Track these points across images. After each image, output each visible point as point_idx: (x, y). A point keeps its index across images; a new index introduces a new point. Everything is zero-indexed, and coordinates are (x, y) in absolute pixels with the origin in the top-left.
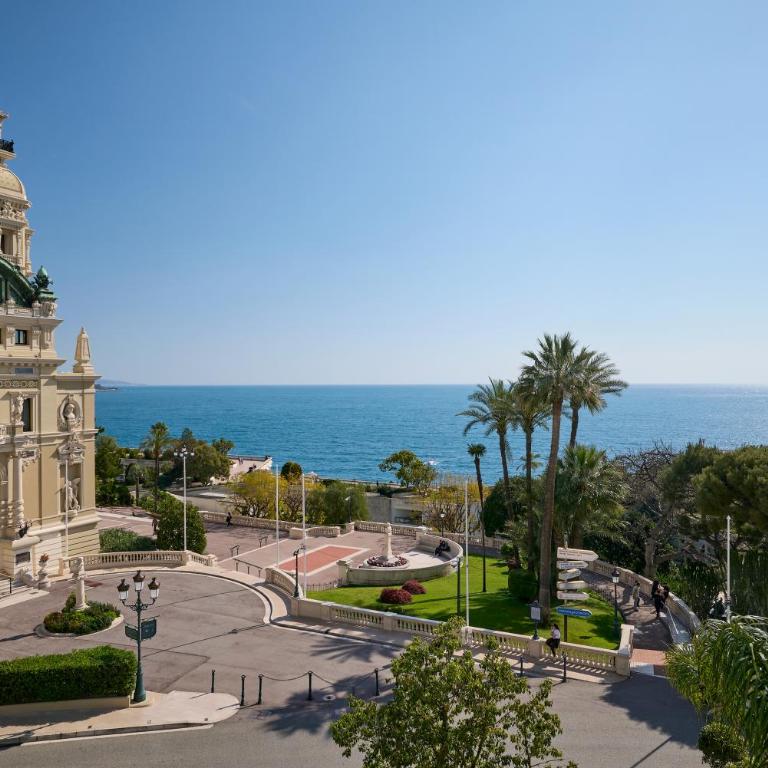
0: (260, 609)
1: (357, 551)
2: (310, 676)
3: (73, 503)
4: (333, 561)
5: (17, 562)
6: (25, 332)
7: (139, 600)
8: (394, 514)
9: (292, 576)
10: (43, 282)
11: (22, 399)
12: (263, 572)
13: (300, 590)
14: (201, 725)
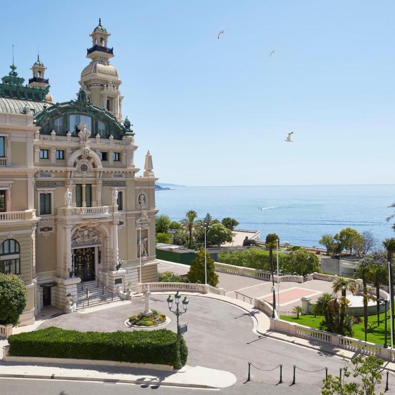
0: (250, 324)
1: (315, 292)
2: (281, 367)
3: (144, 252)
4: (298, 298)
5: (116, 284)
6: (119, 154)
7: (178, 309)
8: (341, 271)
9: (271, 304)
10: (128, 124)
11: (117, 191)
12: (253, 301)
13: (276, 314)
14: (213, 388)
